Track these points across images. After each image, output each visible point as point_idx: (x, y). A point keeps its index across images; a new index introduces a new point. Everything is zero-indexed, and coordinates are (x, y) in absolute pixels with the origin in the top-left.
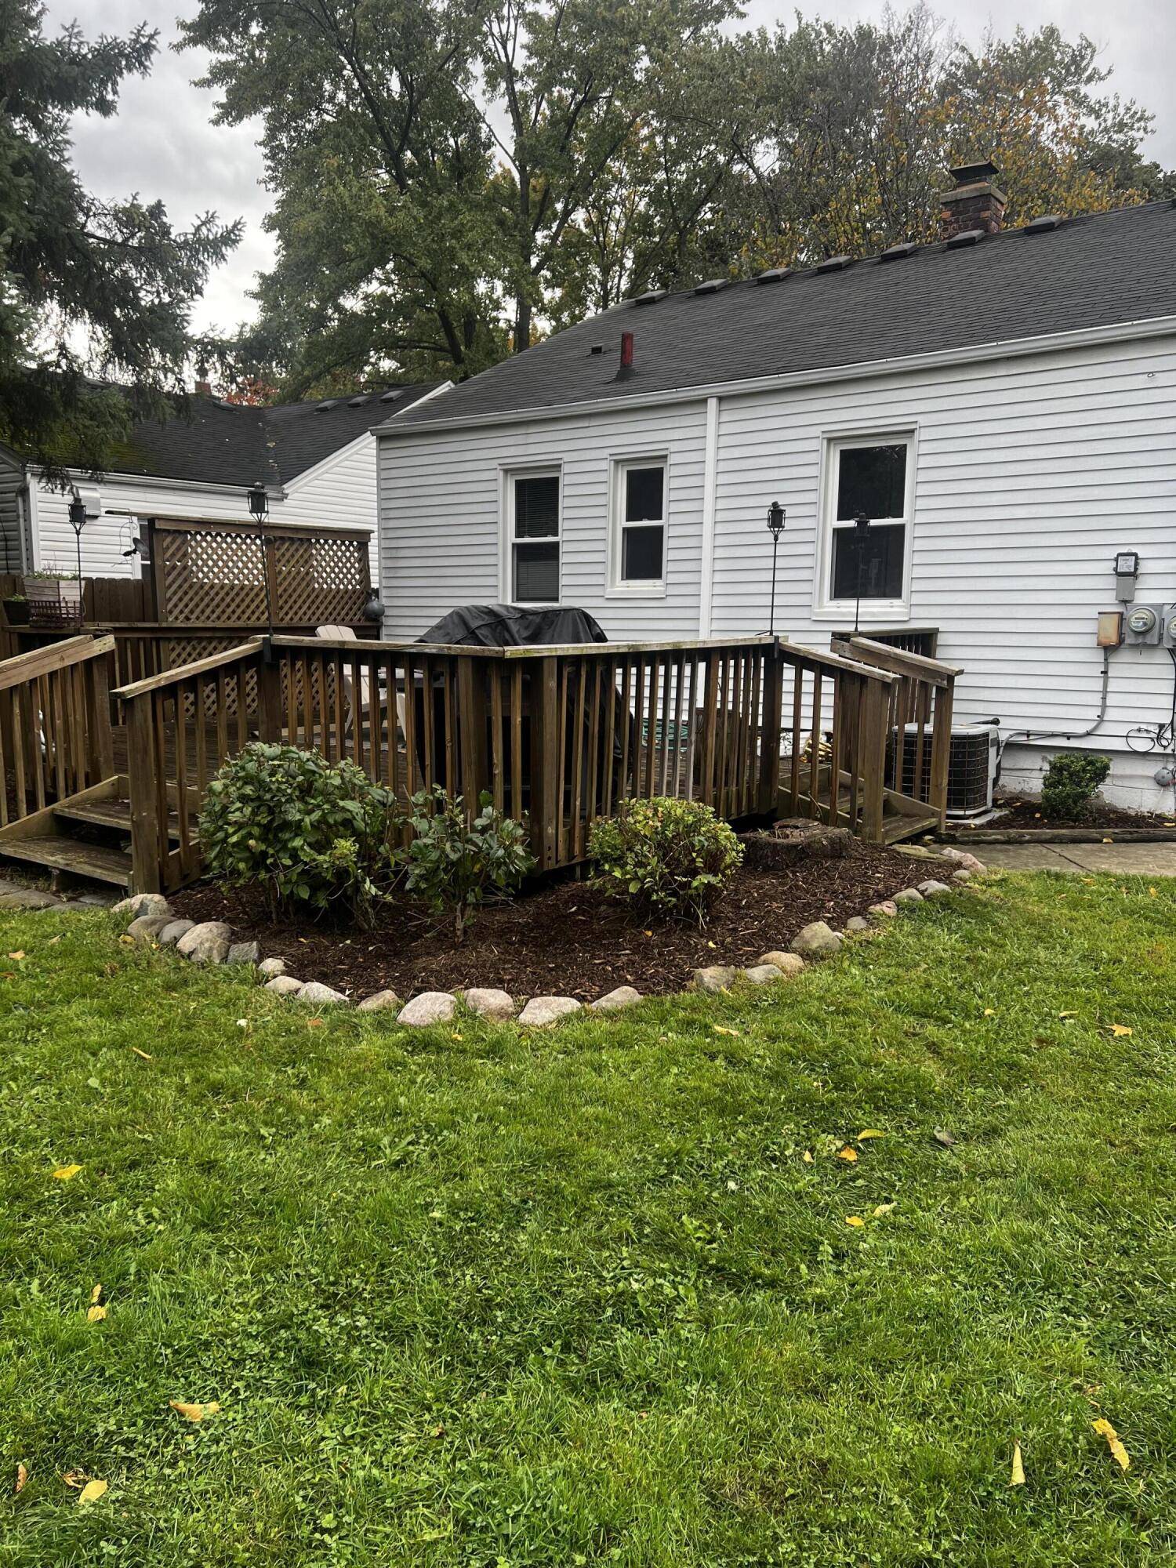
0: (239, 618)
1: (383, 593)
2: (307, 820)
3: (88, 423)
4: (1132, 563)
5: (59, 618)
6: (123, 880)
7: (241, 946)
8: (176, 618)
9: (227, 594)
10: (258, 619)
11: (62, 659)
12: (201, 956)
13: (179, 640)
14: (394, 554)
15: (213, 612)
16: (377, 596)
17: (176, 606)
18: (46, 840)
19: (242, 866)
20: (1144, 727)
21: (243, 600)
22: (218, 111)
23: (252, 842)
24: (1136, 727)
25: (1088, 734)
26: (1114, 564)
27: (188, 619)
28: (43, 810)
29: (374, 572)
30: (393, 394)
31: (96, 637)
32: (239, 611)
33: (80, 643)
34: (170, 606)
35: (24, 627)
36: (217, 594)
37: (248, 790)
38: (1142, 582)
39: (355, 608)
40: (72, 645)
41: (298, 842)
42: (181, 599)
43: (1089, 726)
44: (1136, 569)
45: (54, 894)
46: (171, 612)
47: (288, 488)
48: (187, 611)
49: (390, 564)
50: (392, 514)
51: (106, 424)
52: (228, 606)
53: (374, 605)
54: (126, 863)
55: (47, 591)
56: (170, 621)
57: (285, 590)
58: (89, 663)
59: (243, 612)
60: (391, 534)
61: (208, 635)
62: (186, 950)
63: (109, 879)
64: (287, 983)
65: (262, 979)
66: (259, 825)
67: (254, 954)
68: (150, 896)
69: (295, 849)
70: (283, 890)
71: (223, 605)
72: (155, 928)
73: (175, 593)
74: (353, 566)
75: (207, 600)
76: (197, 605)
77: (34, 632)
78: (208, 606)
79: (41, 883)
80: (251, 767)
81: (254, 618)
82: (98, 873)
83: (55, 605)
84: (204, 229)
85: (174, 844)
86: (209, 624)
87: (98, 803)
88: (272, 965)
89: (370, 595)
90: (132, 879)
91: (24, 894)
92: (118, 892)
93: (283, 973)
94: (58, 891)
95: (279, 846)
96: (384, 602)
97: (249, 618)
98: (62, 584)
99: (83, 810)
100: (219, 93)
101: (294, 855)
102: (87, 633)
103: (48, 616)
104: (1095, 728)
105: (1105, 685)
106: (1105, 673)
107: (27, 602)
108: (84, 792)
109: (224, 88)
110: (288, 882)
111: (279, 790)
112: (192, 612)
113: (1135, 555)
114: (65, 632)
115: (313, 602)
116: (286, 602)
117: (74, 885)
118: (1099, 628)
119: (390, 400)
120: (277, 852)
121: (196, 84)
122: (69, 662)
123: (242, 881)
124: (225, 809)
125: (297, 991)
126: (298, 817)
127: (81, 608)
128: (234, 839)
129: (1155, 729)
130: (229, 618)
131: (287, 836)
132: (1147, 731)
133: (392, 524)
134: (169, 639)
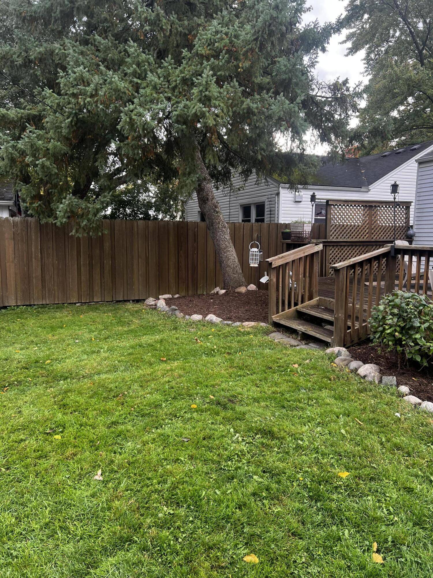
0: (356, 238)
1: (415, 227)
2: (423, 326)
3: (304, 167)
5: (302, 238)
6: (329, 340)
7: (389, 377)
8: (333, 238)
9: (353, 228)
10: (363, 238)
11: (304, 253)
12: (370, 379)
13: (333, 246)
14: (421, 211)
15: (347, 235)
16: (412, 228)
17: (333, 233)
18: (294, 319)
19: (390, 343)
21: (358, 231)
22: (348, 51)
23: (397, 334)
27: (337, 238)
28: (293, 308)
29: (411, 219)
30: (416, 147)
31: (316, 245)
32: (356, 235)
33: (311, 247)
34: (331, 233)
35: (289, 241)
36: (349, 228)
37: (396, 311)
39: (402, 233)
40: (308, 248)
41: (418, 336)
42: (335, 231)
45: (299, 341)
46: (331, 235)
47: (371, 187)
48: (337, 235)
49: (419, 215)
50: (422, 194)
51: (310, 167)
52: (352, 233)
53: (411, 232)
54: (330, 333)
55: (299, 228)
56: (331, 239)
57: (375, 227)
58: (312, 255)
59: (358, 235)
60: (421, 202)
61: (344, 244)
62: (362, 374)
63: (322, 339)
64: (414, 399)
65: (401, 395)
66: (399, 326)
67: (395, 382)
68: (341, 348)
69: (416, 339)
70: (408, 356)
71: (351, 233)
72: (346, 362)
73: (333, 228)
74: (403, 217)
75: (345, 231)
76: (341, 233)
77: (293, 243)
78: (345, 233)
79: (294, 336)
80: (398, 301)
81: (362, 237)
82: (318, 336)
83: (301, 233)
84: (357, 88)
85: (349, 328)
86: (345, 240)
87: (313, 307)
88: (404, 389)
89: (409, 228)
90: (332, 340)
91: (289, 339)
92: (327, 345)
93: (410, 394)
94: (301, 340)
95: (407, 337)
96: (415, 230)
97: (360, 238)
98: (305, 225)
99: (308, 309)
100: (349, 44)
101: (415, 341)
102: (313, 243)
103: (299, 237)
107: (290, 232)
108: (307, 303)
109: (351, 42)
110: (411, 353)
111: (411, 312)
112: (339, 235)
114: (304, 243)
115: (385, 231)
116: (375, 231)
117: (307, 338)
119: (415, 149)
120: (407, 339)
121: (341, 43)
122: (306, 254)
123: (389, 349)
124: (384, 318)
125: (420, 404)
126: (419, 325)
127: (311, 234)
128: (389, 331)
130: (352, 238)
131: (412, 332)
133: (421, 198)
134: (330, 246)
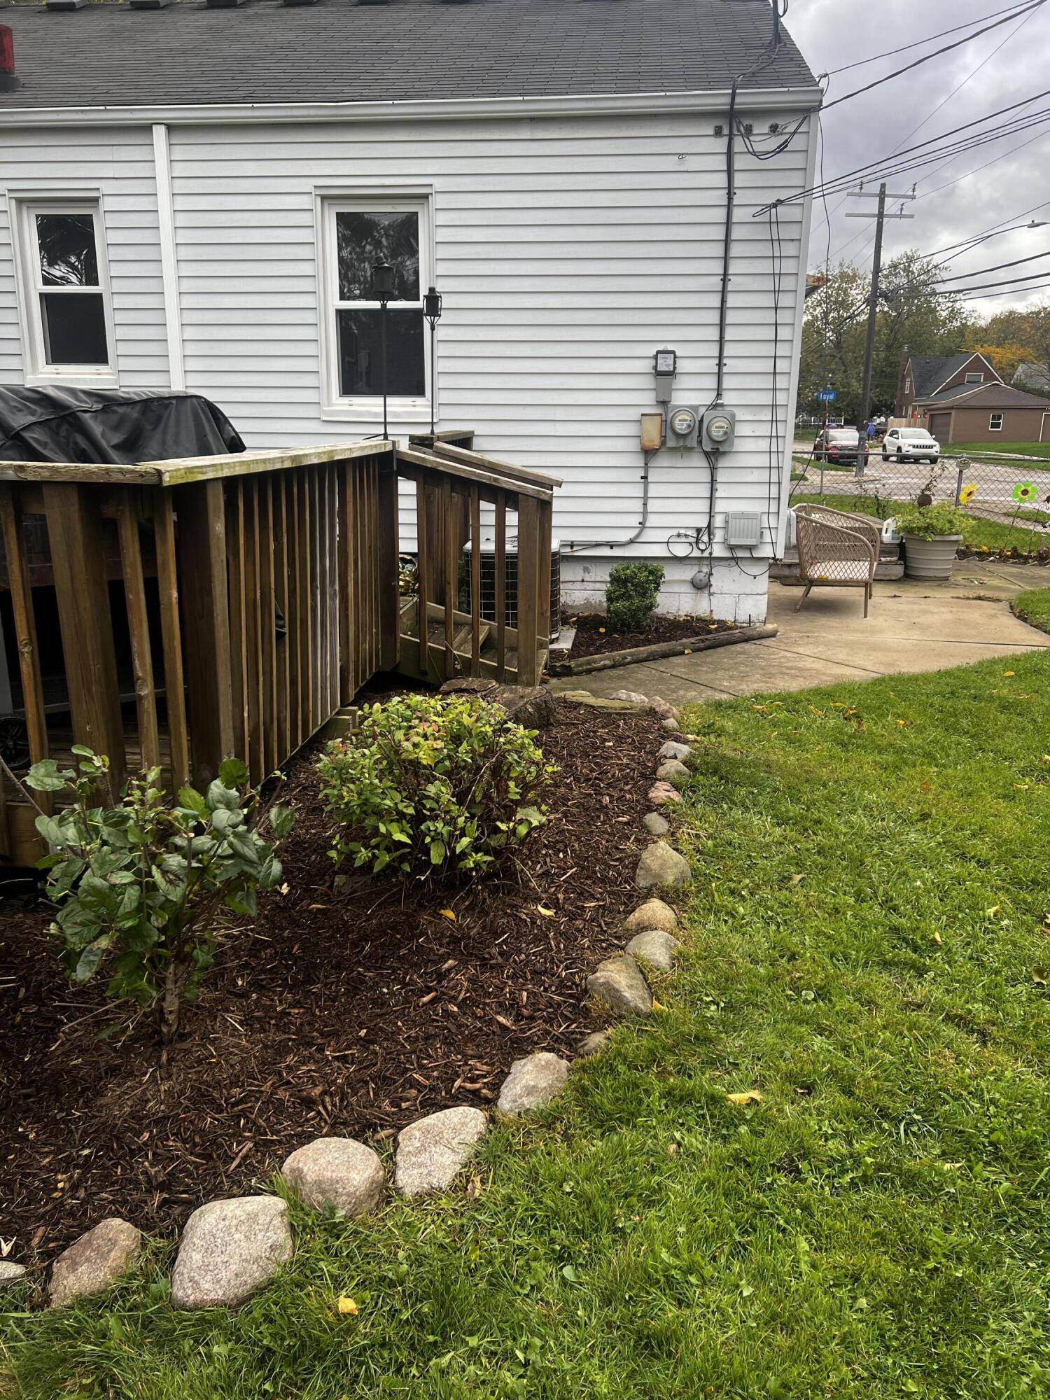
4: (671, 362)
20: (682, 532)
24: (675, 532)
25: (632, 542)
26: (653, 362)
38: (682, 382)
43: (631, 534)
44: (675, 368)
104: (638, 535)
105: (646, 491)
106: (645, 478)
113: (673, 352)
118: (641, 430)
129: (693, 533)
132: (686, 536)
